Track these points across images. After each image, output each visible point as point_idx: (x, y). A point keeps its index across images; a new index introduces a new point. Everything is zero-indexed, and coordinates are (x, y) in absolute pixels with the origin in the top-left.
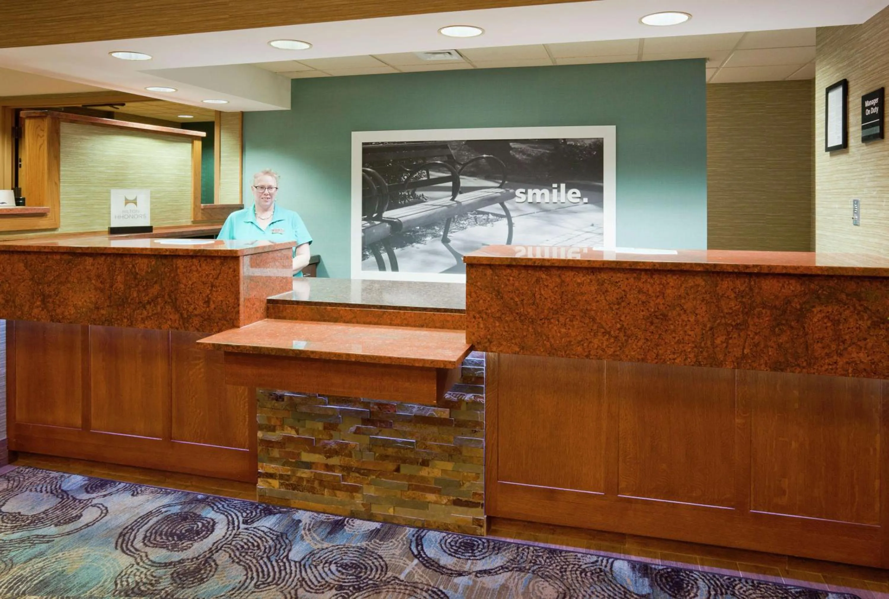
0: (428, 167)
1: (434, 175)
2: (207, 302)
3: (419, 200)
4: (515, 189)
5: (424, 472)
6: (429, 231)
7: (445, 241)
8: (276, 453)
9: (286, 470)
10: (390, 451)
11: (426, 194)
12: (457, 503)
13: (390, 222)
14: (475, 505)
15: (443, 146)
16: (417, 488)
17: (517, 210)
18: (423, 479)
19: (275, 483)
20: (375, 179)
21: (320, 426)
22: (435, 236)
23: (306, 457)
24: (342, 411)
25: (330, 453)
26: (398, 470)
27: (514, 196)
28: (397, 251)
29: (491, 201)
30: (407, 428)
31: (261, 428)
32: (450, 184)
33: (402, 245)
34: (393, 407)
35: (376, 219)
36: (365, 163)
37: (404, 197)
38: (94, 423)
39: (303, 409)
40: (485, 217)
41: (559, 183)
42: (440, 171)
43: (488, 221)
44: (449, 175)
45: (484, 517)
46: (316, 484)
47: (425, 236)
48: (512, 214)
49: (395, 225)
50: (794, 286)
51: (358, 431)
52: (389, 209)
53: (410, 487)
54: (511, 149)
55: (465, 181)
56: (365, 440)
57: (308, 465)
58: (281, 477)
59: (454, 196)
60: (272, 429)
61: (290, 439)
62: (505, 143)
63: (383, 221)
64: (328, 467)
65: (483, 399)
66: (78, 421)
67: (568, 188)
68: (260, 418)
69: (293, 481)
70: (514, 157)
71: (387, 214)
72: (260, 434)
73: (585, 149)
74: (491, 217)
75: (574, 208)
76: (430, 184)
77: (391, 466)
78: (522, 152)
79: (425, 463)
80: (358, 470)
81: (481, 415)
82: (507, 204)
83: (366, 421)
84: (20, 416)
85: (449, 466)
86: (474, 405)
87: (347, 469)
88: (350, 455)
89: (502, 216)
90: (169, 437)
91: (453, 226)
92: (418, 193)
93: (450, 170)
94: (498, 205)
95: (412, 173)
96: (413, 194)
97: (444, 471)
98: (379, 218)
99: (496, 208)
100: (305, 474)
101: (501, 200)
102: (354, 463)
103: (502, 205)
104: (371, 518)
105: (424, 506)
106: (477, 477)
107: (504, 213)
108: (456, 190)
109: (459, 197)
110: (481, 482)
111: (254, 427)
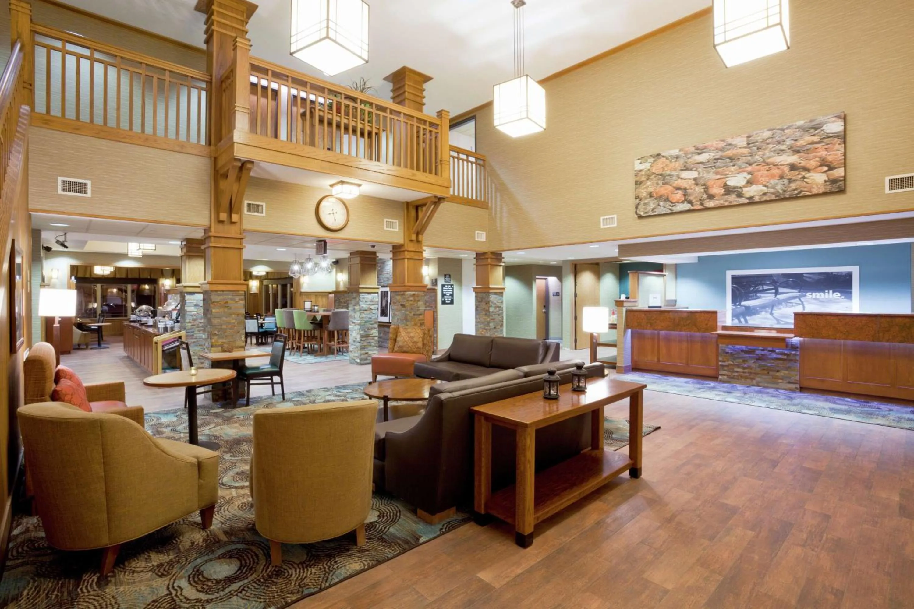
0: (763, 284)
1: (766, 287)
2: (707, 324)
3: (758, 298)
4: (807, 292)
5: (778, 374)
6: (763, 310)
7: (771, 314)
8: (726, 368)
9: (729, 373)
10: (765, 368)
11: (762, 295)
12: (789, 383)
13: (745, 306)
14: (796, 383)
15: (770, 276)
16: (775, 379)
17: (807, 301)
18: (777, 376)
19: (725, 377)
20: (738, 289)
21: (741, 361)
22: (766, 312)
23: (736, 369)
24: (749, 357)
25: (744, 368)
26: (768, 373)
27: (805, 296)
28: (748, 318)
29: (794, 298)
30: (772, 361)
31: (720, 361)
32: (774, 291)
33: (750, 315)
34: (767, 355)
35: (738, 305)
36: (733, 283)
37: (751, 297)
38: (661, 360)
39: (736, 356)
40: (791, 304)
41: (829, 290)
42: (768, 286)
43: (792, 306)
44: (773, 287)
45: (799, 387)
46: (740, 377)
47: (762, 312)
48: (804, 303)
49: (747, 308)
50: (907, 320)
51: (754, 362)
52: (745, 301)
53: (773, 378)
54: (804, 276)
55: (781, 290)
56: (757, 365)
57: (737, 372)
58: (727, 375)
59: (776, 296)
60: (724, 361)
61: (731, 364)
62: (801, 274)
63: (741, 306)
64: (744, 372)
65: (798, 353)
66: (656, 359)
67: (834, 292)
68: (720, 359)
69: (732, 376)
70: (805, 280)
71: (743, 303)
72: (720, 363)
73: (843, 276)
74: (794, 304)
75: (837, 301)
76: (763, 291)
77: (766, 372)
78: (810, 278)
79: (778, 371)
80: (755, 373)
81: (798, 358)
82: (802, 299)
83: (757, 359)
84: (635, 358)
85: (786, 372)
86: (795, 355)
87: (751, 373)
88: (751, 369)
89: (799, 304)
90: (687, 364)
91: (775, 308)
92: (758, 295)
93: (773, 285)
94: (798, 299)
95: (755, 287)
96: (756, 295)
97: (785, 374)
98: (740, 305)
99: (797, 301)
100: (736, 374)
101: (799, 298)
102: (753, 371)
103: (800, 299)
104: (758, 386)
105: (777, 383)
106: (796, 375)
107: (800, 303)
108: (777, 293)
109: (778, 296)
110: (798, 377)
111: (718, 361)
